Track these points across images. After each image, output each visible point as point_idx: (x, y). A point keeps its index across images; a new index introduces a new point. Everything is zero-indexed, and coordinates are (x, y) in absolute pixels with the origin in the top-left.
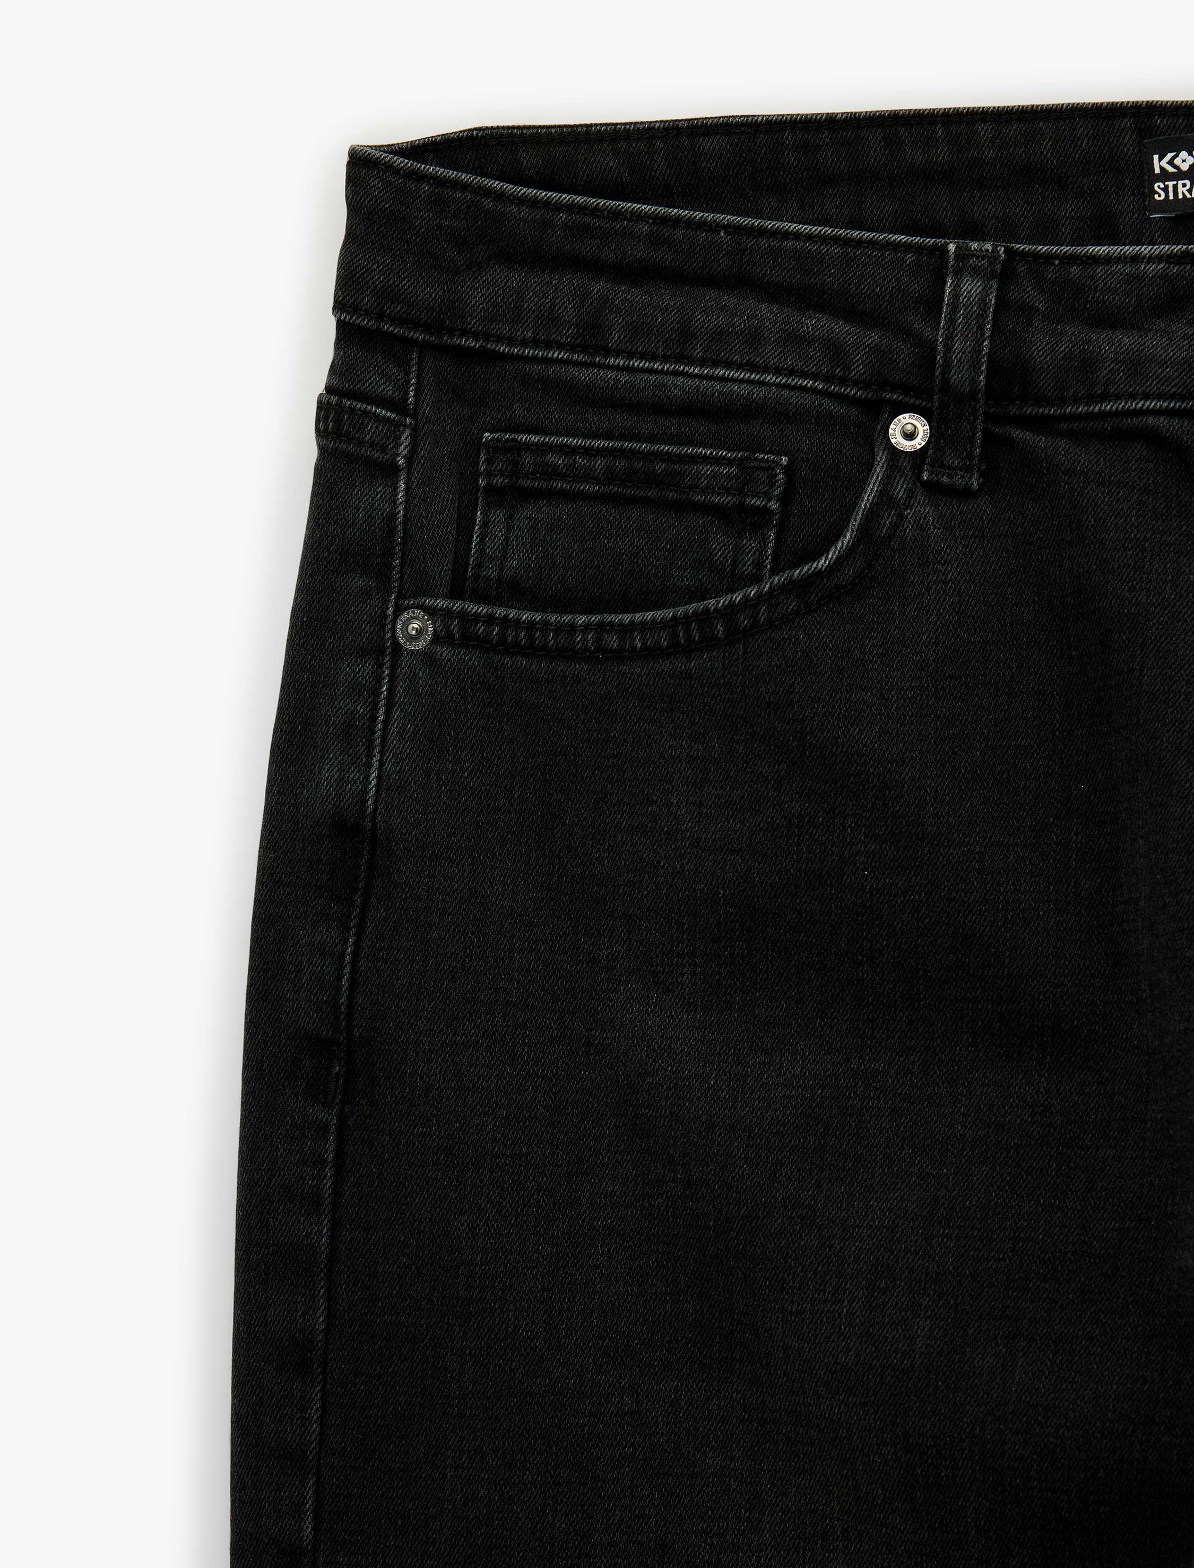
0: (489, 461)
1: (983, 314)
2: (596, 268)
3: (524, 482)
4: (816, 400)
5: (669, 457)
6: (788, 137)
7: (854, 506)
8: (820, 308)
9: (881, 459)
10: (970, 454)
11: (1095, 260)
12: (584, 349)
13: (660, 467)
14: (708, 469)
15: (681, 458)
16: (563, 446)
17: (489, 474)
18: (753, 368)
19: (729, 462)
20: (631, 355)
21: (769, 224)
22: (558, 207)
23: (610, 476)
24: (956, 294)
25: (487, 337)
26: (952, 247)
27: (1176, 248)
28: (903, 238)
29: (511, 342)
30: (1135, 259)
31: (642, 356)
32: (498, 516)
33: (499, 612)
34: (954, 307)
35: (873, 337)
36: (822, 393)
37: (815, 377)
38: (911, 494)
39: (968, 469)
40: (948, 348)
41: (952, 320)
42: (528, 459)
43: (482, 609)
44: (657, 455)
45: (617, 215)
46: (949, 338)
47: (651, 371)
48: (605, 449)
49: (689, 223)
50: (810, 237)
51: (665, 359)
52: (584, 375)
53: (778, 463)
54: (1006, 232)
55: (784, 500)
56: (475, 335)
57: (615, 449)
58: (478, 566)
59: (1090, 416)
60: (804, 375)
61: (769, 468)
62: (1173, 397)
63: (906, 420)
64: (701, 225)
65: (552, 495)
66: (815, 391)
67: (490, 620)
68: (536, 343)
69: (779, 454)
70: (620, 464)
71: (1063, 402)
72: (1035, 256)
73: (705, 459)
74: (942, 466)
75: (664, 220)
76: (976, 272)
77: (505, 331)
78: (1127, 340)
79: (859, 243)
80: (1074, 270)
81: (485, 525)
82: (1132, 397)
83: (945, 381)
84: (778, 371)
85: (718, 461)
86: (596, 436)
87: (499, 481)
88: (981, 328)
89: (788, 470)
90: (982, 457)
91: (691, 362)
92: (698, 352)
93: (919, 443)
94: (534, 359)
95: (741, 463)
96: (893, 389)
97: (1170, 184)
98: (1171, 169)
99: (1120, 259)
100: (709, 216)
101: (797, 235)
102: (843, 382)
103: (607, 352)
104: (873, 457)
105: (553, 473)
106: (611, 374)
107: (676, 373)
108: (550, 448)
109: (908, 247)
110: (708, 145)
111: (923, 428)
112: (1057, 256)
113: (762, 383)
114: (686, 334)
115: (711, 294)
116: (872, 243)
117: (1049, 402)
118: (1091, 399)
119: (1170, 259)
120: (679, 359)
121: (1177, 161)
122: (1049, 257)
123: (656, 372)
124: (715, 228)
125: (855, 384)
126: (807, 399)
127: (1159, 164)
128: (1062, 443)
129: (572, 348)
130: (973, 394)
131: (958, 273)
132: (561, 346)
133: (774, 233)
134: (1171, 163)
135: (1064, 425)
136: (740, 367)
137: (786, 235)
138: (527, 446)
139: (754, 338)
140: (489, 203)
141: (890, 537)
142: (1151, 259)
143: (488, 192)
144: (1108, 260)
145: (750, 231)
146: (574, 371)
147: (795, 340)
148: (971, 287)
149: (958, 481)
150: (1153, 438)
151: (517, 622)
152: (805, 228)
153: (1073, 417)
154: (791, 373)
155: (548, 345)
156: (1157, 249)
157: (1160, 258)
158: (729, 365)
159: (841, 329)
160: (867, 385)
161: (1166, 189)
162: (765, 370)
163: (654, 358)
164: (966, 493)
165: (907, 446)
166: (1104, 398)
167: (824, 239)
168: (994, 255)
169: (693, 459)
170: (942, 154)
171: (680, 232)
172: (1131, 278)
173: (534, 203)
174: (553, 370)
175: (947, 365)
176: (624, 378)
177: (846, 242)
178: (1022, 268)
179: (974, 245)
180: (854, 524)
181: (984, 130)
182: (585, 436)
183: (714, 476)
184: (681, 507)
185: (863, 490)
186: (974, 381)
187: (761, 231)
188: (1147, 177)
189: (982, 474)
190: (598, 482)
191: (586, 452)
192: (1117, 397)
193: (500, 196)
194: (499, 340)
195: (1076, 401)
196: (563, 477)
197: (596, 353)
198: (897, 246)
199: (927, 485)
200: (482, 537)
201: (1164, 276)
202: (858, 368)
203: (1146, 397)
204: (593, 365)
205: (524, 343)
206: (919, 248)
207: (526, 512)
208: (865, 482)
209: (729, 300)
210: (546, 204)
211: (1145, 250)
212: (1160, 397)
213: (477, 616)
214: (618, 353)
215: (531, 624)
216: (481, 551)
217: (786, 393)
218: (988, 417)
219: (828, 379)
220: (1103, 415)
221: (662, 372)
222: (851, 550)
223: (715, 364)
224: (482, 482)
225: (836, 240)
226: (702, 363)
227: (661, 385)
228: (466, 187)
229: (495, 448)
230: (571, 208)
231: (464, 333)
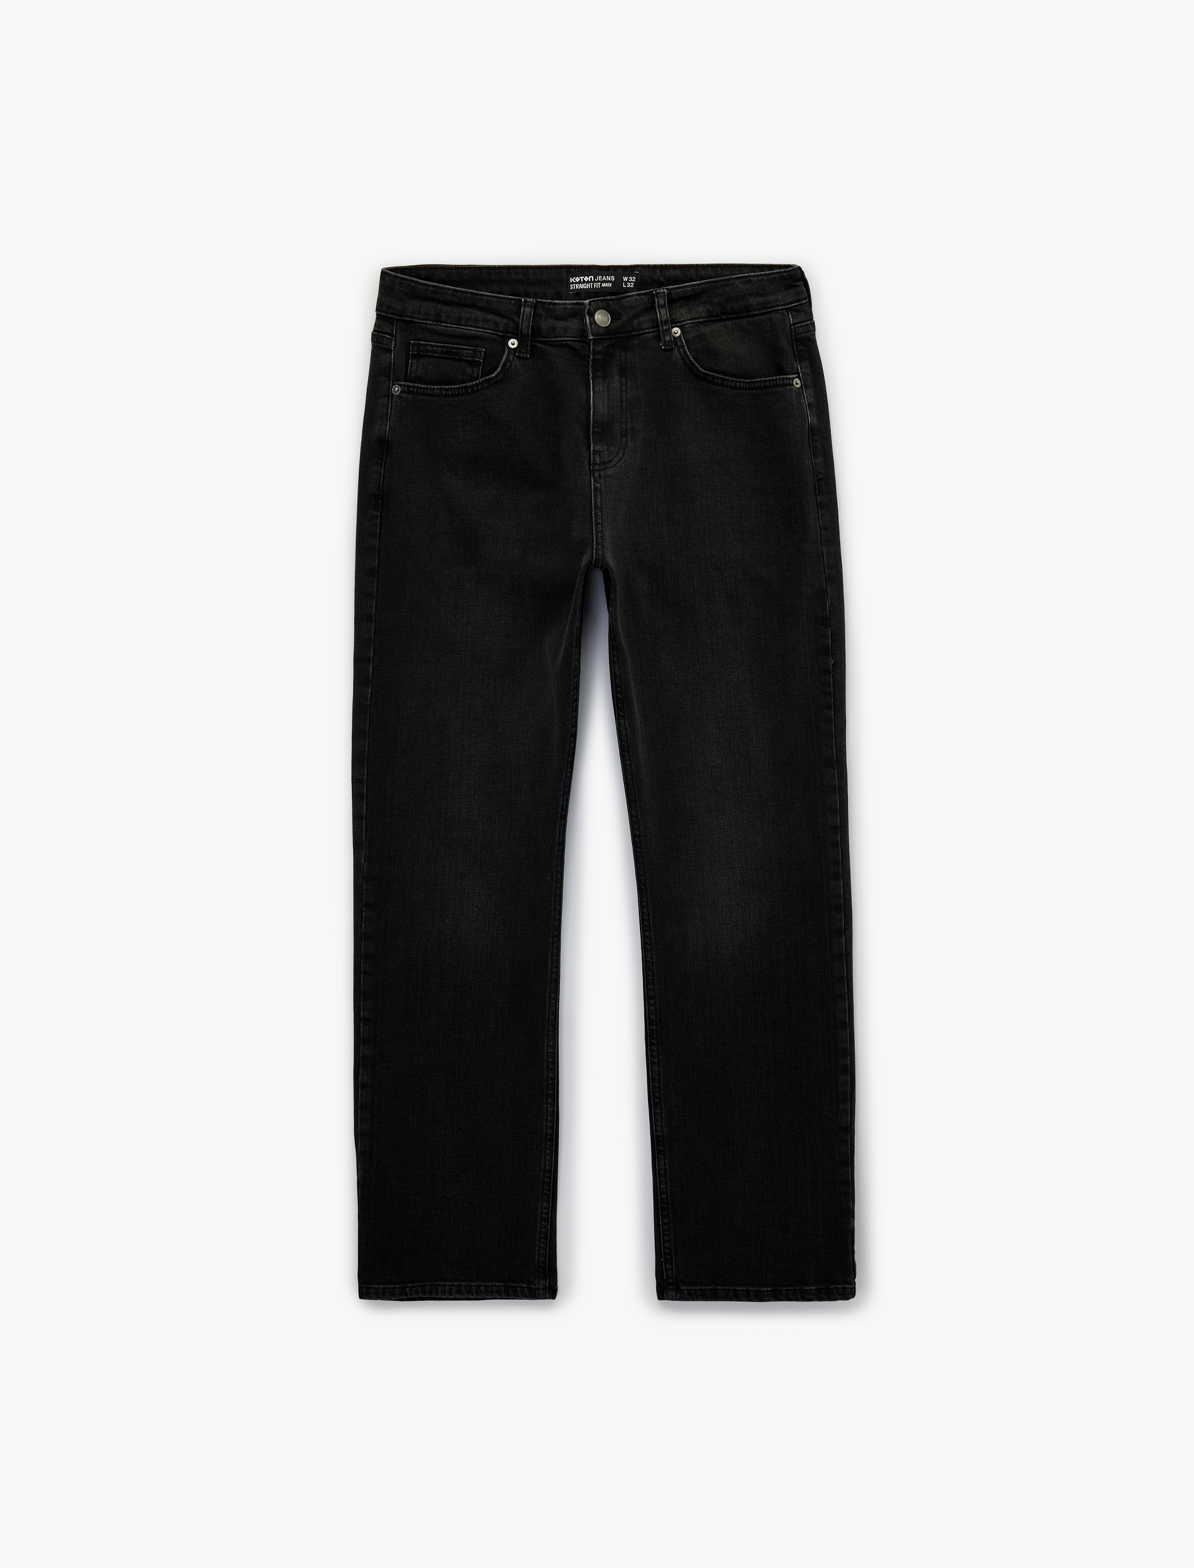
0: (412, 348)
1: (530, 316)
2: (438, 301)
3: (421, 353)
4: (491, 335)
5: (456, 348)
6: (484, 271)
7: (501, 361)
8: (492, 313)
9: (507, 350)
10: (527, 349)
11: (556, 304)
12: (435, 321)
13: (454, 350)
14: (466, 351)
15: (459, 348)
16: (430, 345)
17: (412, 351)
18: (476, 327)
19: (471, 350)
20: (447, 323)
21: (480, 292)
22: (430, 286)
23: (442, 352)
24: (524, 311)
25: (412, 317)
26: (523, 300)
27: (575, 302)
28: (511, 297)
29: (418, 319)
30: (565, 304)
31: (450, 323)
32: (415, 361)
33: (416, 385)
34: (523, 315)
35: (505, 321)
36: (493, 334)
37: (491, 330)
38: (513, 359)
39: (527, 353)
40: (522, 324)
41: (523, 318)
42: (422, 348)
43: (412, 384)
44: (454, 348)
45: (444, 288)
46: (522, 322)
47: (452, 327)
48: (441, 346)
49: (461, 291)
50: (489, 296)
51: (455, 324)
52: (435, 327)
53: (482, 350)
54: (536, 296)
55: (483, 359)
56: (409, 317)
57: (443, 346)
58: (410, 373)
59: (555, 341)
60: (488, 329)
61: (481, 351)
62: (574, 337)
63: (512, 340)
64: (464, 292)
65: (428, 356)
66: (490, 333)
67: (414, 387)
68: (424, 319)
69: (482, 348)
70: (445, 349)
71: (549, 337)
72: (542, 302)
73: (465, 349)
74: (521, 352)
75: (455, 290)
76: (528, 306)
77: (416, 316)
78: (563, 323)
79: (501, 298)
80: (551, 306)
81: (411, 363)
82: (564, 337)
83: (521, 332)
84: (482, 328)
85: (468, 349)
86: (438, 343)
87: (415, 353)
88: (530, 320)
89: (485, 352)
90: (530, 350)
91: (461, 325)
92: (463, 323)
93: (515, 346)
94: (423, 323)
95: (474, 350)
96: (509, 333)
97: (574, 285)
98: (574, 281)
99: (562, 304)
100: (466, 290)
101: (487, 295)
102: (497, 331)
103: (441, 322)
104: (505, 349)
105: (428, 351)
106: (442, 327)
107: (458, 328)
108: (428, 345)
109: (513, 299)
110: (465, 272)
111: (516, 342)
112: (547, 302)
113: (479, 331)
114: (460, 319)
115: (466, 309)
116: (504, 298)
117: (545, 337)
118: (555, 337)
119: (573, 304)
120: (458, 325)
121: (576, 280)
122: (546, 303)
123: (453, 327)
124: (467, 293)
125: (500, 332)
126: (489, 335)
127: (572, 280)
128: (548, 347)
129: (433, 321)
130: (528, 335)
131: (525, 306)
132: (430, 320)
133: (481, 295)
134: (574, 280)
135: (549, 343)
136: (473, 327)
137: (484, 295)
138: (422, 344)
139: (476, 320)
140: (413, 284)
141: (509, 369)
142: (569, 304)
143: (413, 281)
144: (559, 304)
145: (475, 294)
146: (433, 327)
147: (486, 321)
148: (527, 310)
149: (524, 356)
150: (569, 347)
151: (421, 387)
152: (488, 294)
153: (551, 341)
154: (485, 329)
155: (427, 320)
156: (570, 302)
157: (571, 304)
158: (470, 326)
159: (497, 318)
160: (503, 332)
161: (573, 286)
162: (479, 328)
163: (452, 324)
164: (526, 358)
165: (512, 347)
166: (558, 337)
167: (493, 297)
168: (533, 302)
169: (462, 349)
170: (521, 276)
171: (459, 294)
172: (564, 309)
173: (424, 285)
174: (428, 326)
175: (522, 328)
176: (445, 328)
177: (498, 297)
178: (539, 305)
179: (528, 300)
180: (500, 366)
181: (530, 271)
182: (436, 342)
183: (467, 353)
184: (460, 360)
185: (503, 358)
186: (528, 332)
187: (478, 294)
188: (569, 283)
189: (530, 354)
190: (439, 354)
191: (436, 346)
192: (561, 337)
193: (416, 282)
194: (415, 318)
195: (552, 338)
196: (431, 352)
197: (438, 322)
198: (510, 299)
199: (517, 356)
200: (411, 366)
201: (572, 308)
202: (501, 328)
203: (567, 337)
204: (438, 325)
205: (421, 319)
206: (516, 299)
207: (421, 360)
208: (503, 355)
209: (470, 310)
210: (427, 285)
211: (568, 302)
212: (571, 337)
213: (411, 386)
214: (444, 323)
215: (424, 388)
216: (411, 370)
217: (484, 333)
218: (531, 340)
219: (494, 330)
220: (558, 341)
221: (454, 327)
222: (500, 372)
223: (467, 326)
224: (411, 353)
225: (496, 297)
226: (464, 326)
227: (454, 331)
228: (407, 280)
229: (414, 345)
230: (433, 286)
231: (407, 316)
